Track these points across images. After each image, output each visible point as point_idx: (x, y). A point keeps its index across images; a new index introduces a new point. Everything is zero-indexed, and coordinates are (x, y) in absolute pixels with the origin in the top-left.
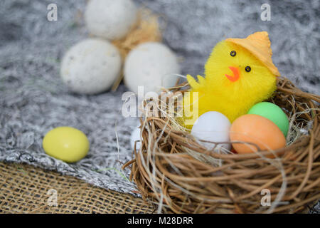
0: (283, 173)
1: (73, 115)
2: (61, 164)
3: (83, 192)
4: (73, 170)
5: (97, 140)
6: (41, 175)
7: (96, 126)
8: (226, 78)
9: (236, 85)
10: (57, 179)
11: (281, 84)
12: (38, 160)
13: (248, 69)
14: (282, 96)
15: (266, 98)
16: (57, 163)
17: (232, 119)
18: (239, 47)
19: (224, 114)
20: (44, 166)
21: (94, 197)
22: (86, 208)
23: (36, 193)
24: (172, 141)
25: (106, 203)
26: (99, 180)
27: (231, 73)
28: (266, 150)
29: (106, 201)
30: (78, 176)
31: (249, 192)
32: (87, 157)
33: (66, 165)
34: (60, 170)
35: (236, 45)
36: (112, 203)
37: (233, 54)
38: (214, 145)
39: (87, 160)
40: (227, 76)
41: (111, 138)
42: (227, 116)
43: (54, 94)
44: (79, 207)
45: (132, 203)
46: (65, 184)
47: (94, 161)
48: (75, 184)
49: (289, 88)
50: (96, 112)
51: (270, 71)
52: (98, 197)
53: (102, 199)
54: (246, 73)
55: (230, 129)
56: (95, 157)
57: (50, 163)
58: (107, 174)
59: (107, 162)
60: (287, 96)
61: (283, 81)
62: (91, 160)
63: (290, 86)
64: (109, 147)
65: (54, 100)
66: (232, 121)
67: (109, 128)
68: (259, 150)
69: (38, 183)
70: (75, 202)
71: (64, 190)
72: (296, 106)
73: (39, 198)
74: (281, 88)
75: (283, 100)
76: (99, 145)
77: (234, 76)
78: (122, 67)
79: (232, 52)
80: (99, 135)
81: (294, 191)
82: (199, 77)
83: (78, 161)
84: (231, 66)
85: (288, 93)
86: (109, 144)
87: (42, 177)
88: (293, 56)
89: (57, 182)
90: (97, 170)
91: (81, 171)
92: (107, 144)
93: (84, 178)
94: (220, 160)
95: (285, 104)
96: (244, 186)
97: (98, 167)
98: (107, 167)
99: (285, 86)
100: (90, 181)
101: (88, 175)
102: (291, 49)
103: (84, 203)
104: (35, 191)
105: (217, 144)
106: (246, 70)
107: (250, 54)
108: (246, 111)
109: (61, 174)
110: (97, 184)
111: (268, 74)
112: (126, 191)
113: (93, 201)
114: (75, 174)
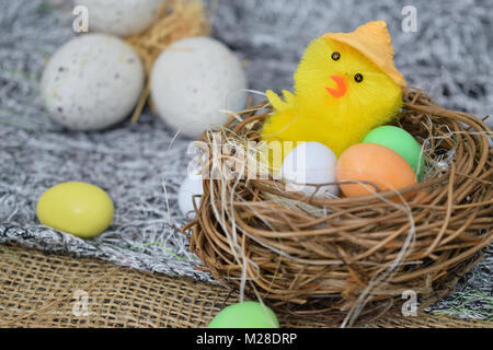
0: (412, 221)
1: (71, 166)
2: (72, 241)
3: (114, 279)
4: (92, 247)
5: (122, 202)
6: (40, 259)
7: (113, 181)
8: (327, 93)
9: (342, 103)
10: (66, 264)
11: (411, 99)
12: (37, 234)
13: (359, 78)
14: (412, 117)
15: (388, 119)
16: (68, 238)
17: (338, 152)
18: (344, 45)
19: (327, 145)
20: (46, 245)
21: (133, 284)
22: (124, 300)
23: (40, 286)
24: (254, 188)
25: (152, 293)
26: (137, 259)
27: (333, 85)
28: (388, 190)
29: (151, 290)
30: (104, 255)
31: (366, 249)
32: (110, 228)
33: (81, 241)
34: (72, 249)
35: (339, 42)
36: (161, 292)
37: (336, 57)
38: (314, 188)
39: (111, 233)
40: (329, 89)
41: (143, 199)
42: (331, 148)
43: (31, 133)
44: (112, 299)
45: (191, 292)
46: (81, 271)
47: (123, 233)
48: (96, 269)
49: (423, 104)
50: (110, 159)
51: (391, 79)
52: (138, 284)
53: (146, 288)
54: (356, 83)
55: (336, 164)
56: (123, 229)
57: (56, 238)
58: (145, 252)
59: (145, 235)
60: (420, 116)
61: (414, 94)
62: (117, 232)
63: (426, 101)
64: (142, 212)
65: (33, 142)
66: (338, 156)
67: (136, 183)
68: (378, 191)
69: (38, 271)
70: (104, 294)
71: (82, 279)
72: (433, 130)
73: (46, 293)
74: (412, 104)
75: (414, 122)
76: (126, 210)
77: (339, 89)
78: (146, 80)
79: (334, 54)
80: (123, 195)
81: (428, 246)
82: (285, 92)
83: (98, 235)
84: (334, 74)
85: (421, 111)
86: (142, 208)
87: (42, 263)
88: (439, 49)
89: (67, 268)
90: (129, 246)
91: (105, 249)
92: (138, 208)
93: (114, 258)
94: (325, 211)
95: (418, 129)
96: (360, 242)
97: (131, 242)
98: (144, 242)
99: (418, 102)
100: (124, 262)
101: (119, 254)
102: (436, 37)
103: (118, 293)
104: (36, 283)
105: (318, 186)
106: (356, 79)
107: (361, 56)
108: (359, 140)
109: (74, 256)
110: (136, 265)
111: (389, 84)
112: (181, 273)
113: (132, 290)
114: (97, 254)
